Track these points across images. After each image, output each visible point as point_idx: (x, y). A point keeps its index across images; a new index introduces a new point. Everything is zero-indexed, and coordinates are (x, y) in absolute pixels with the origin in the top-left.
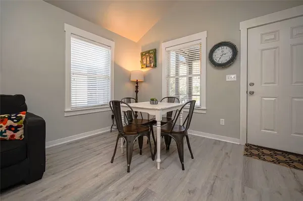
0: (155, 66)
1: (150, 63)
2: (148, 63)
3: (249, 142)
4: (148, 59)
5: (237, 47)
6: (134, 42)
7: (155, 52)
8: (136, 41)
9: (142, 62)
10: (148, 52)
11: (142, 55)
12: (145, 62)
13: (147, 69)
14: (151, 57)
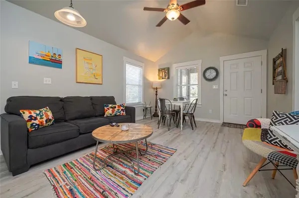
0: (168, 78)
1: (165, 76)
2: (164, 76)
3: (225, 121)
4: (164, 74)
5: (218, 70)
6: (153, 62)
7: (168, 69)
8: (154, 61)
9: (159, 75)
10: (164, 69)
11: (159, 70)
12: (161, 76)
13: (163, 80)
14: (166, 72)
